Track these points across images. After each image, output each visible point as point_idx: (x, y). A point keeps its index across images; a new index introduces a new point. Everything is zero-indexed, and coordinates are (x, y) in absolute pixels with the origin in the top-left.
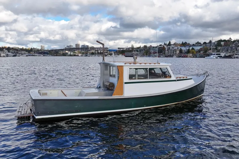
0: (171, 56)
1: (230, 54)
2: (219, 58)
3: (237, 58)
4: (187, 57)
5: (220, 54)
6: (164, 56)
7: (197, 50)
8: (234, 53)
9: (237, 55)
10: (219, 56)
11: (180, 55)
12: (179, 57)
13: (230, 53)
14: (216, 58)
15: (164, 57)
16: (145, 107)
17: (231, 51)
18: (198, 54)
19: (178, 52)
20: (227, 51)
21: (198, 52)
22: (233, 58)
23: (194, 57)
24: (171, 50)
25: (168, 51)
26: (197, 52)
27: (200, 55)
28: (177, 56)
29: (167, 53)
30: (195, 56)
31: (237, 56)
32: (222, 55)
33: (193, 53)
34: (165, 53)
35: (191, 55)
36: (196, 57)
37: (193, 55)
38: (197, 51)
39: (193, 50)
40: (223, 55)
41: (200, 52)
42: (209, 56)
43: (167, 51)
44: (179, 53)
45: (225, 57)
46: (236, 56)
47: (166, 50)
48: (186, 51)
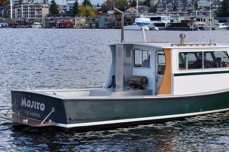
0: (27, 24)
1: (183, 18)
2: (157, 28)
3: (201, 28)
4: (71, 26)
5: (159, 19)
6: (4, 24)
7: (98, 6)
8: (192, 16)
9: (199, 20)
10: (157, 25)
11: (53, 22)
12: (51, 25)
13: (182, 15)
14: (151, 29)
15: (5, 27)
16: (202, 111)
17: (184, 10)
18: (103, 18)
19: (45, 11)
20: (175, 9)
21: (101, 12)
22: (192, 30)
23: (91, 27)
24: (25, 7)
25: (16, 10)
26: (97, 12)
27: (106, 20)
28: (44, 22)
29: (14, 14)
30: (94, 25)
31: (201, 23)
32: (163, 22)
33: (87, 14)
34: (7, 16)
35: (83, 20)
36: (97, 27)
37: (87, 20)
38: (98, 10)
39: (88, 8)
40: (166, 20)
41: (106, 12)
42: (130, 24)
43: (14, 8)
44: (48, 16)
45: (173, 27)
46: (197, 23)
47: (11, 5)
48: (68, 10)
